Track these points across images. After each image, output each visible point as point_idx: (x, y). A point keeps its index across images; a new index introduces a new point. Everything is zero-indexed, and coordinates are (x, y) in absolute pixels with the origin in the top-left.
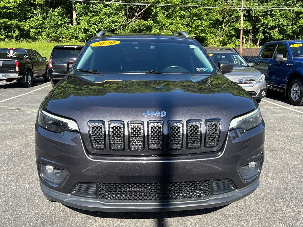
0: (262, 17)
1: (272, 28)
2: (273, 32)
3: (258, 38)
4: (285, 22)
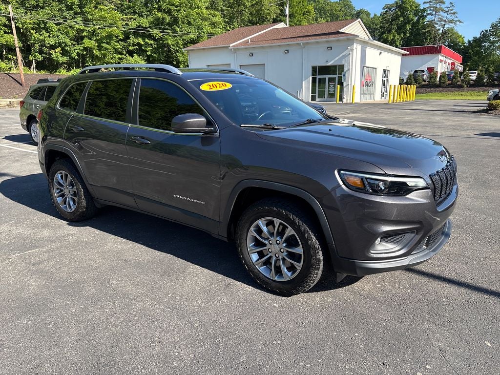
0: (35, 31)
1: (53, 47)
2: (55, 52)
3: (33, 59)
4: (67, 41)
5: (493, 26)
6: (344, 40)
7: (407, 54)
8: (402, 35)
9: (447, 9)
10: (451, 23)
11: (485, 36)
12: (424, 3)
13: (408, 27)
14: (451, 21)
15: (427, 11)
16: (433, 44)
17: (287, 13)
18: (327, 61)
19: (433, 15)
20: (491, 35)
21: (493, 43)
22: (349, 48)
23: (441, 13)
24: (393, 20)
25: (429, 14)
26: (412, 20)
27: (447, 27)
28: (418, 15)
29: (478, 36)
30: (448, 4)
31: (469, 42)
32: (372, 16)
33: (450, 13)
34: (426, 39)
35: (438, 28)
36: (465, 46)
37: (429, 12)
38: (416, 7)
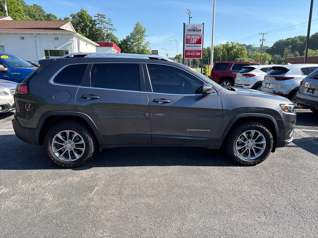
5: (131, 34)
6: (66, 34)
7: (99, 46)
8: (85, 34)
9: (107, 22)
10: (111, 30)
11: (128, 39)
12: (95, 16)
13: (88, 29)
14: (110, 29)
15: (96, 21)
16: (103, 41)
17: (6, 9)
18: (56, 47)
19: (100, 24)
20: (131, 38)
21: (133, 43)
22: (70, 39)
23: (104, 23)
24: (77, 24)
25: (98, 23)
26: (89, 25)
27: (109, 32)
28: (92, 23)
29: (125, 39)
30: (107, 19)
31: (121, 41)
32: (58, 19)
33: (109, 25)
34: (99, 37)
35: (104, 32)
36: (119, 43)
37: (98, 22)
38: (90, 18)
